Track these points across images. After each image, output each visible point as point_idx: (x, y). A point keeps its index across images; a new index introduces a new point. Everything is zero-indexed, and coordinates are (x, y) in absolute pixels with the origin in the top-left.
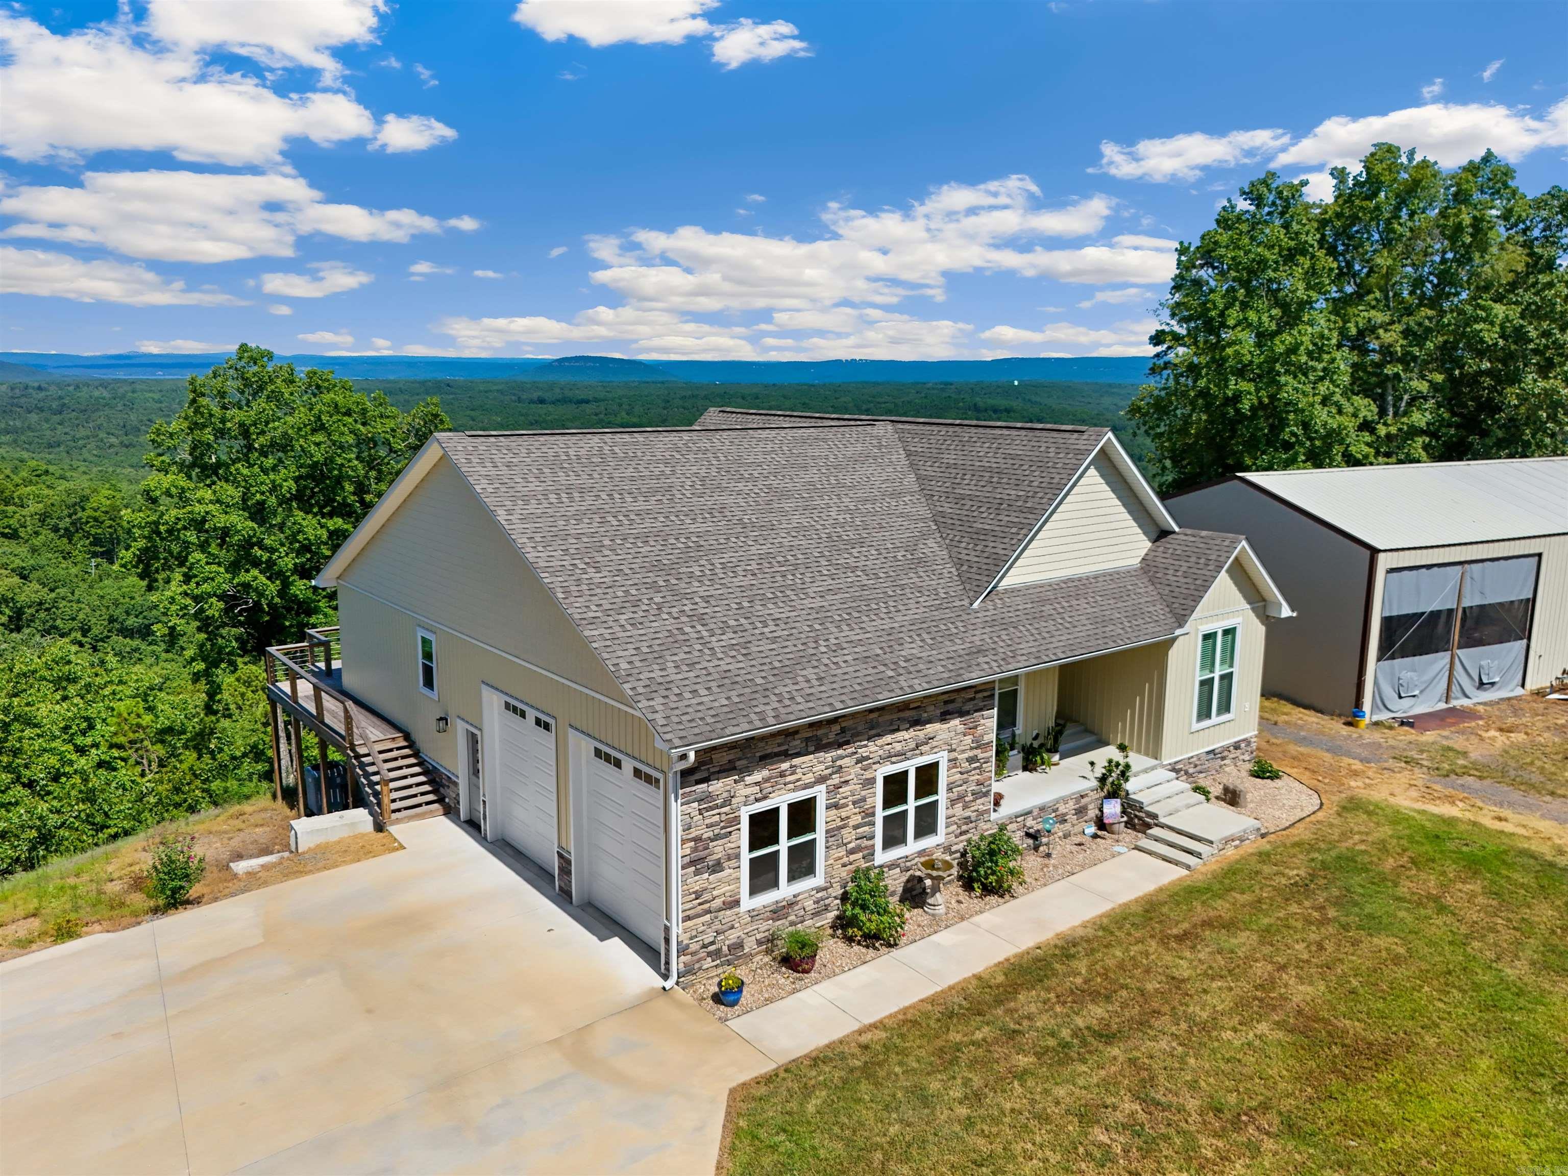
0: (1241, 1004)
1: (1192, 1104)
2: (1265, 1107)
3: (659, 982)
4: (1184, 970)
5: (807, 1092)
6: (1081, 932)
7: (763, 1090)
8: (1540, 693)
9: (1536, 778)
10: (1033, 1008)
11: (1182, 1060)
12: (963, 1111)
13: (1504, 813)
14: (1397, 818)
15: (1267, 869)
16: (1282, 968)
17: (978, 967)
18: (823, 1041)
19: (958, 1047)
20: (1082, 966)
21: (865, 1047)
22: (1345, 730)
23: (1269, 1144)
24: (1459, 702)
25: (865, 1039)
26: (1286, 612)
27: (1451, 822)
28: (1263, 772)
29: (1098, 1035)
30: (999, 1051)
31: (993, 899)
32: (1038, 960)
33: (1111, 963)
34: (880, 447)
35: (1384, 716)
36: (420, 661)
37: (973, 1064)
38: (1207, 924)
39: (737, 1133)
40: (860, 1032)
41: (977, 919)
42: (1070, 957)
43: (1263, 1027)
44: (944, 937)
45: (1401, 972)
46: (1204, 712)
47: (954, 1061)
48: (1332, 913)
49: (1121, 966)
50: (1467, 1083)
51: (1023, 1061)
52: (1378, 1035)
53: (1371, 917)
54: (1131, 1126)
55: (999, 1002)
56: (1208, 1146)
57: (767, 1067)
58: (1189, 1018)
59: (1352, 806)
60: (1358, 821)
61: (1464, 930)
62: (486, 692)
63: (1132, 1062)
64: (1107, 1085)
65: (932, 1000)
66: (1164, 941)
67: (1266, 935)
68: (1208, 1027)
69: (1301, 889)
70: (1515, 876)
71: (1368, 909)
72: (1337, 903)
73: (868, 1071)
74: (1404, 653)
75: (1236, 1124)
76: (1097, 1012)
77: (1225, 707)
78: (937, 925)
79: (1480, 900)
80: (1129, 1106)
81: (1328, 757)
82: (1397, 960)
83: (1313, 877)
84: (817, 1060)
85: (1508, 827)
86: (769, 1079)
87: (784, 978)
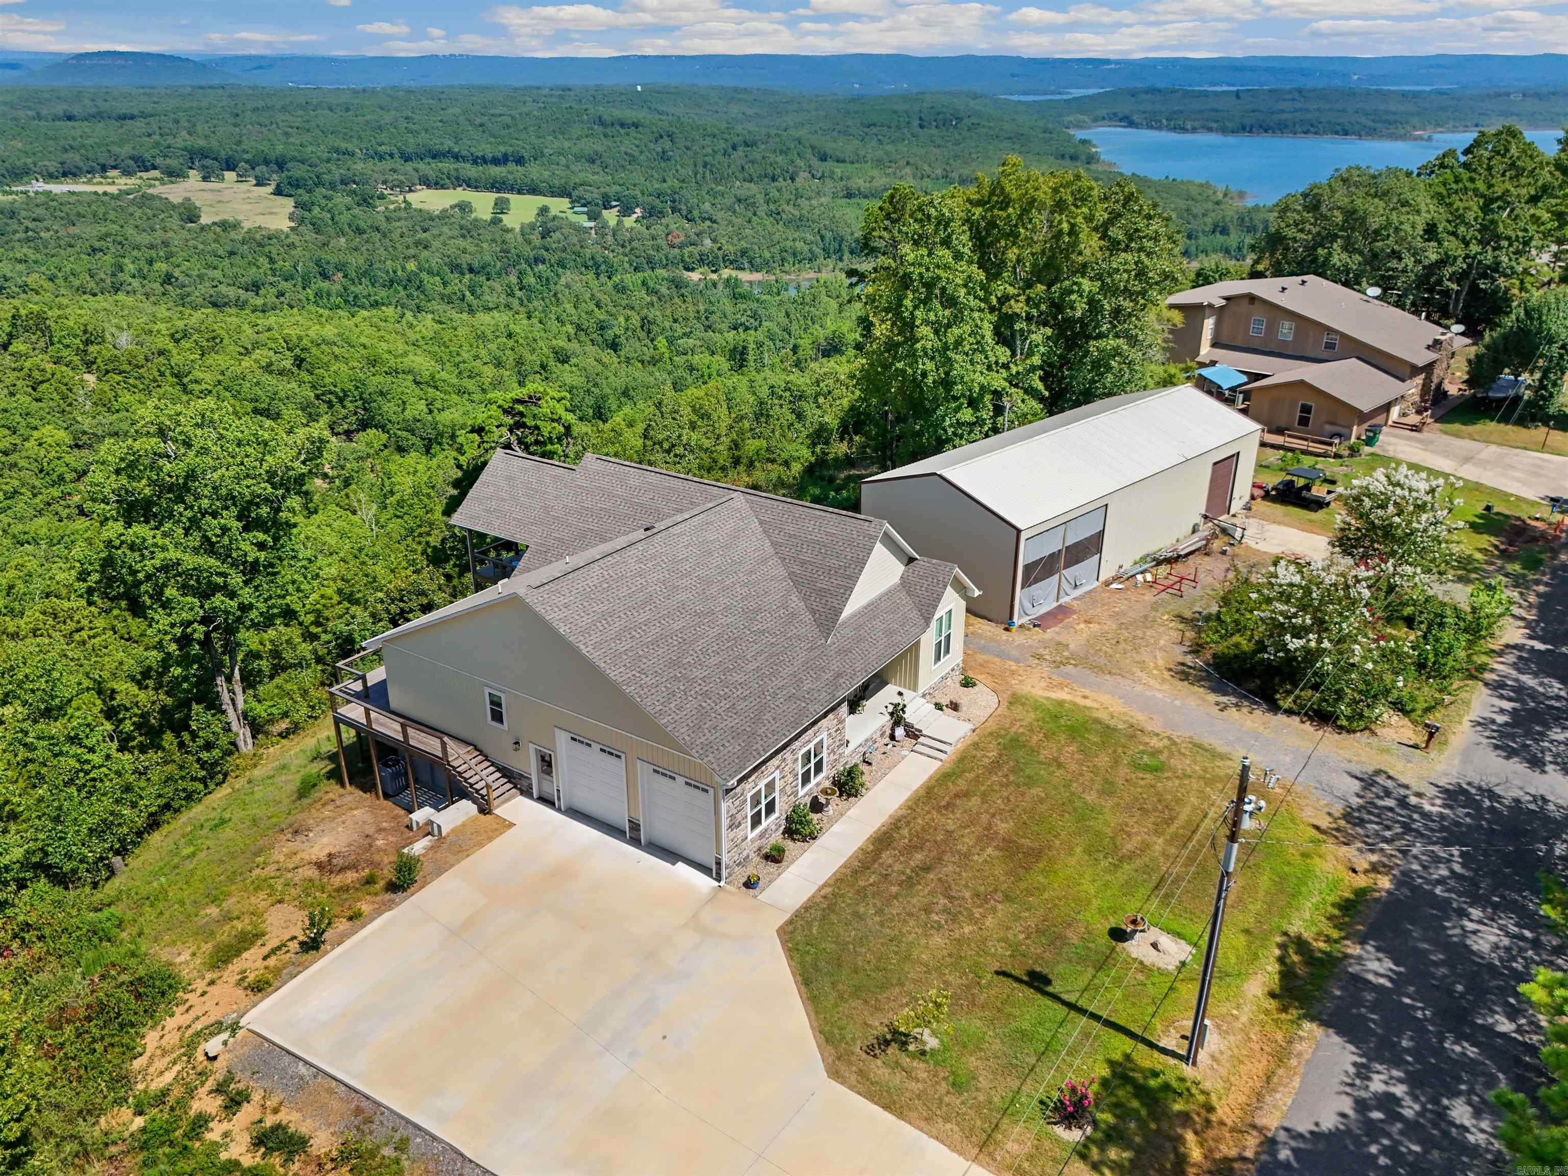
0: (979, 839)
1: (968, 895)
2: (996, 890)
3: (716, 884)
4: (951, 827)
5: (809, 925)
6: (900, 813)
7: (791, 928)
8: (1107, 584)
9: (1102, 661)
10: (890, 861)
11: (959, 874)
12: (877, 919)
13: (1087, 692)
14: (1037, 706)
15: (979, 754)
16: (993, 816)
17: (860, 844)
18: (805, 898)
19: (864, 888)
20: (905, 832)
21: (825, 897)
22: (1005, 635)
23: (1000, 906)
24: (1064, 600)
25: (823, 892)
26: (977, 593)
27: (1061, 703)
28: (967, 683)
29: (922, 869)
30: (883, 886)
31: (852, 799)
32: (885, 833)
33: (918, 828)
34: (742, 519)
35: (1025, 620)
36: (488, 706)
37: (874, 895)
38: (957, 796)
39: (790, 950)
40: (820, 890)
41: (849, 813)
42: (899, 828)
43: (989, 850)
44: (836, 828)
45: (1043, 808)
46: (938, 658)
47: (865, 896)
48: (1012, 778)
49: (923, 829)
50: (1073, 861)
51: (894, 889)
52: (1036, 845)
53: (1029, 777)
54: (946, 911)
55: (874, 861)
56: (977, 912)
57: (787, 917)
58: (959, 852)
59: (1015, 700)
60: (1018, 710)
61: (1069, 777)
62: (557, 731)
63: (940, 880)
64: (932, 893)
65: (845, 866)
66: (939, 809)
67: (984, 797)
68: (967, 856)
69: (996, 765)
70: (1091, 737)
71: (1027, 772)
72: (1012, 771)
73: (831, 908)
74: (1037, 581)
75: (986, 901)
76: (918, 857)
77: (947, 651)
78: (832, 821)
79: (1076, 756)
80: (943, 901)
81: (997, 660)
82: (1042, 801)
83: (1000, 755)
84: (807, 908)
85: (1088, 703)
86: (790, 922)
87: (772, 867)
